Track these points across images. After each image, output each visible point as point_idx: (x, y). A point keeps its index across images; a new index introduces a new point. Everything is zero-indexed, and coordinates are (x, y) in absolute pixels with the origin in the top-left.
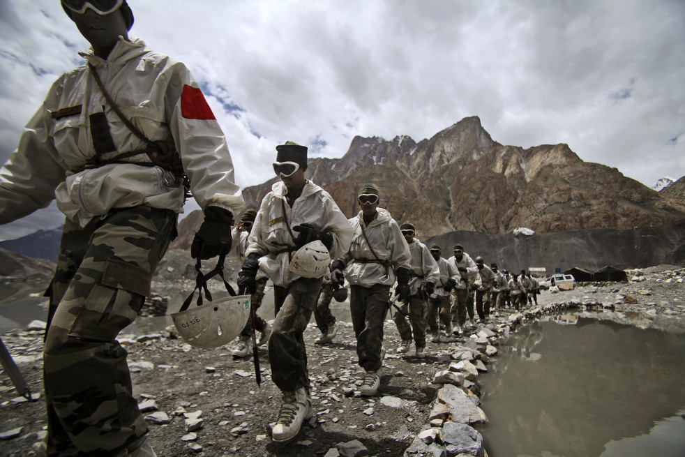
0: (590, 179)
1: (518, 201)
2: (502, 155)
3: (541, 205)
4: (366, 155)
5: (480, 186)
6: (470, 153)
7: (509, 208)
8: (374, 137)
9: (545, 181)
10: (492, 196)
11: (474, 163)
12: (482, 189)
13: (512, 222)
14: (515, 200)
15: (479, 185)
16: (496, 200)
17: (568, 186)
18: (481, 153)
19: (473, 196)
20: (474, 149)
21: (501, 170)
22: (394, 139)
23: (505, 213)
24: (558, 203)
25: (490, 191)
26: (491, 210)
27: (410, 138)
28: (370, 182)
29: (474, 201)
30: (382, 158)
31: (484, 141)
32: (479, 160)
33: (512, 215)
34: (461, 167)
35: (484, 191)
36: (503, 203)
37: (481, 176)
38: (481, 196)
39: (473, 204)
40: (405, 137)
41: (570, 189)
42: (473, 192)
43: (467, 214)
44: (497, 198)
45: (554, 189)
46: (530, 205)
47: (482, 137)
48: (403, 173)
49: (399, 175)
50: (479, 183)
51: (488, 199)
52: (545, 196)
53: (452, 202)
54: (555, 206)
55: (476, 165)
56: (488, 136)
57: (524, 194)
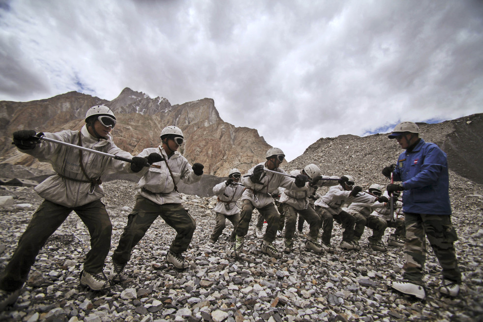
0: (264, 153)
1: (225, 158)
2: (222, 127)
3: (236, 162)
4: (131, 104)
5: (204, 144)
6: (203, 122)
7: (219, 161)
8: (141, 92)
9: (242, 149)
10: (210, 152)
11: (204, 129)
12: (205, 146)
13: (218, 170)
14: (223, 157)
15: (204, 143)
16: (212, 155)
17: (252, 154)
18: (211, 123)
19: (198, 149)
20: (206, 119)
21: (219, 137)
22: (156, 98)
23: (216, 164)
24: (245, 163)
25: (209, 148)
26: (207, 160)
27: (167, 101)
28: (128, 124)
29: (198, 153)
30: (144, 110)
31: (214, 116)
32: (208, 127)
33: (220, 166)
34: (195, 129)
35: (206, 148)
36: (215, 158)
37: (207, 138)
38: (204, 150)
39: (198, 155)
40: (164, 99)
41: (253, 156)
42: (199, 147)
43: (192, 160)
44: (213, 154)
45: (245, 154)
46: (230, 162)
47: (214, 113)
48: (155, 124)
49: (152, 124)
50: (204, 142)
51: (207, 153)
52: (240, 158)
53: (185, 151)
54: (244, 164)
55: (205, 130)
56: (217, 113)
57: (228, 154)
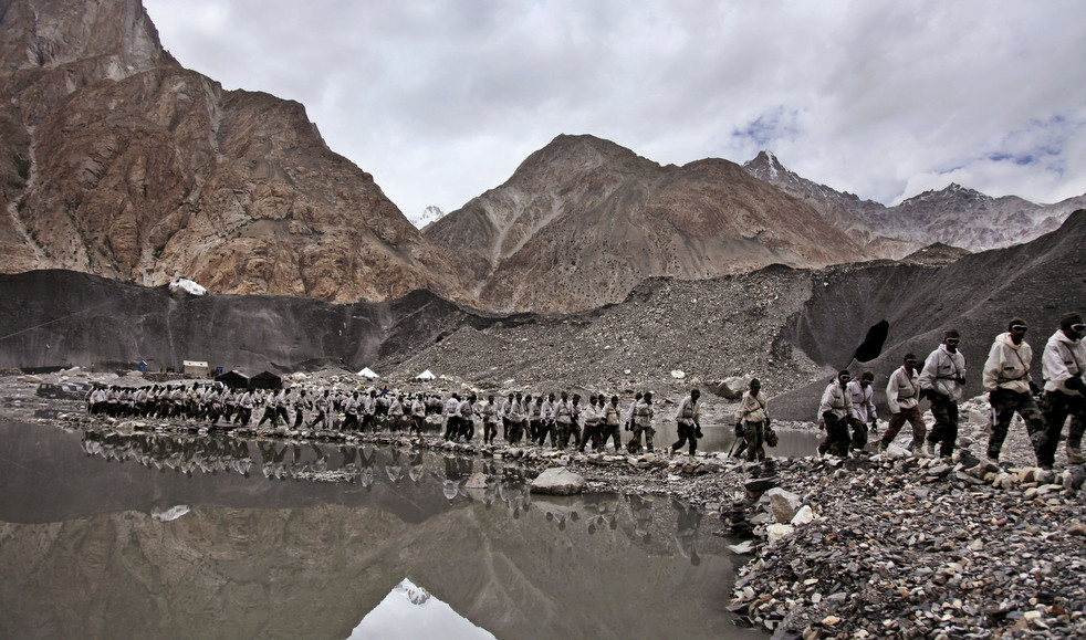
0: (330, 185)
1: (191, 199)
2: (176, 88)
3: (236, 216)
5: (112, 146)
6: (101, 60)
7: (171, 209)
9: (252, 169)
10: (137, 176)
11: (109, 89)
12: (116, 153)
13: (171, 241)
14: (186, 196)
15: (111, 142)
16: (145, 187)
17: (290, 189)
18: (130, 68)
19: (91, 164)
20: (114, 52)
21: (168, 121)
23: (160, 218)
24: (267, 218)
25: (133, 163)
26: (129, 206)
29: (91, 177)
31: (141, 41)
32: (122, 83)
33: (175, 226)
34: (71, 87)
35: (120, 160)
36: (157, 197)
37: (120, 123)
38: (113, 170)
39: (89, 185)
41: (293, 197)
42: (94, 155)
43: (69, 205)
44: (147, 183)
45: (266, 189)
46: (215, 214)
47: (140, 31)
50: (113, 138)
51: (127, 180)
52: (247, 200)
53: (33, 168)
54: (261, 223)
55: (110, 94)
56: (153, 33)
57: (206, 187)
